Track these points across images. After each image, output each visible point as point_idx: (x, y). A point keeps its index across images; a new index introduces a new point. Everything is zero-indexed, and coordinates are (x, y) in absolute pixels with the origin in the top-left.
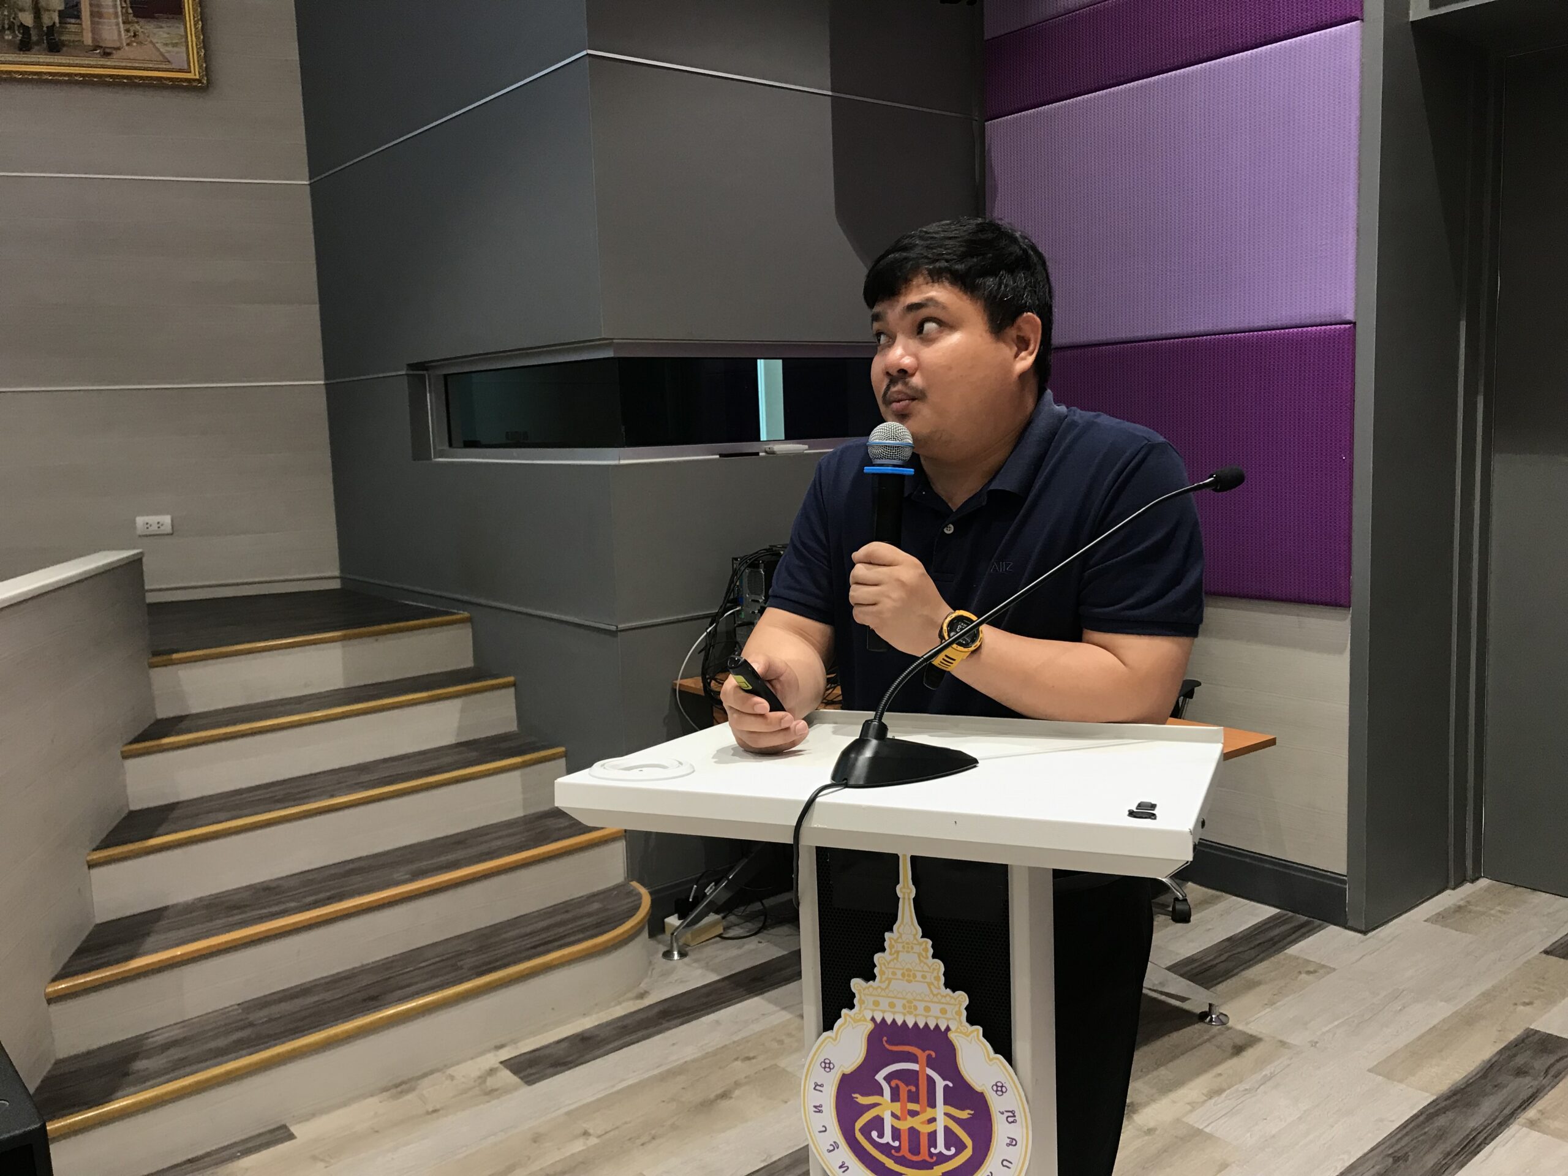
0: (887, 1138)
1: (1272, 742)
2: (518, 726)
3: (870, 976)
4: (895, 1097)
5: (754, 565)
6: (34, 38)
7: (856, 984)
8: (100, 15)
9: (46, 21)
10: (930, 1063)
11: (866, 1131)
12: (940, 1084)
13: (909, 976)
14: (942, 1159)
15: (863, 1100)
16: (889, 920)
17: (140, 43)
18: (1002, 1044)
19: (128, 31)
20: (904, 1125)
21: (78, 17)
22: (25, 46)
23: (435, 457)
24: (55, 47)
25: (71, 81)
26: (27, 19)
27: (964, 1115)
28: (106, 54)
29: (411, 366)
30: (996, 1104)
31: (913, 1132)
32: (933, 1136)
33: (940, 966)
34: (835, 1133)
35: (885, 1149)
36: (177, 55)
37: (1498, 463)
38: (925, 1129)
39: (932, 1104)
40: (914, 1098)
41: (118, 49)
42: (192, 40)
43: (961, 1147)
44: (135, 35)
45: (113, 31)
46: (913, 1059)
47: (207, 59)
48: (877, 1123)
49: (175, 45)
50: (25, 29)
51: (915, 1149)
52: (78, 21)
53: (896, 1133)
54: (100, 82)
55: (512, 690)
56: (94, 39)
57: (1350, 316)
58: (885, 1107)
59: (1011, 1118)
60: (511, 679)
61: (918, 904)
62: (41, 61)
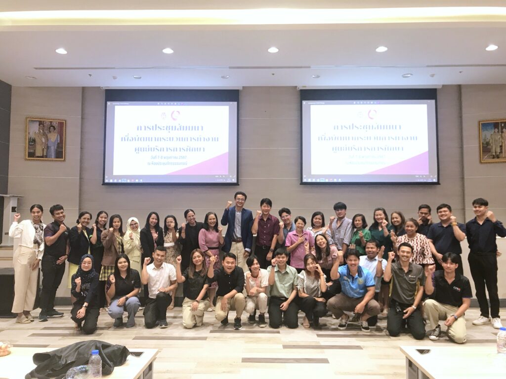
22: (494, 158)
24: (498, 158)
26: (494, 154)
50: (494, 156)
56: (504, 156)
62: (496, 160)
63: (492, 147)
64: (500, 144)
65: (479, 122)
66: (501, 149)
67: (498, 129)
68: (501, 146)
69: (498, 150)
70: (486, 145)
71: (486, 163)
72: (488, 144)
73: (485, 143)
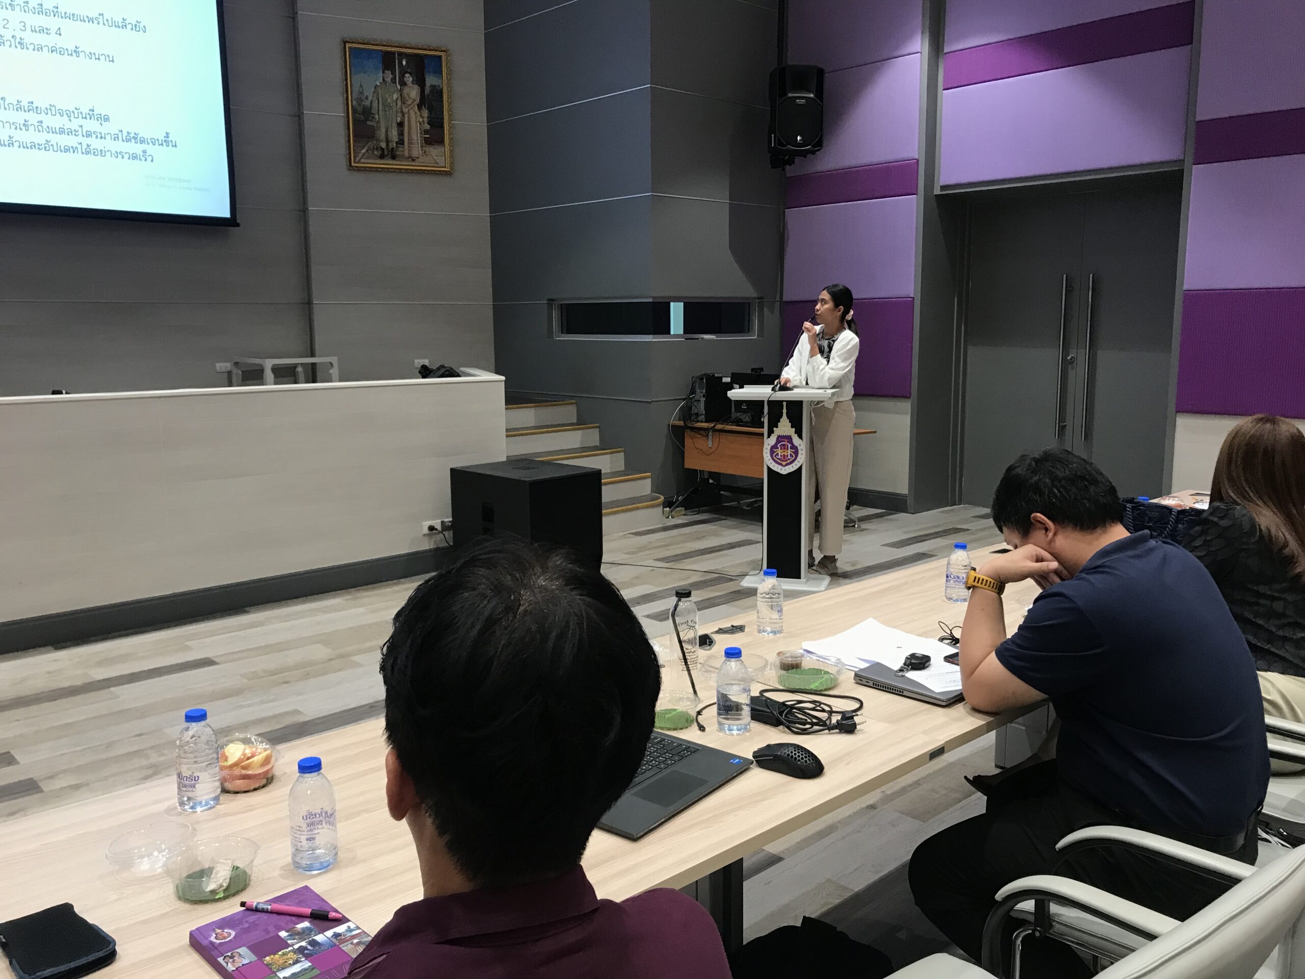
0: (779, 457)
1: (875, 432)
2: (600, 443)
3: (777, 427)
4: (781, 449)
5: (702, 379)
6: (386, 153)
7: (775, 429)
8: (412, 143)
9: (391, 146)
10: (788, 442)
11: (775, 456)
12: (789, 445)
13: (784, 426)
14: (789, 459)
15: (775, 450)
16: (781, 416)
17: (426, 155)
18: (800, 437)
19: (422, 150)
20: (782, 454)
21: (403, 144)
22: (382, 157)
23: (556, 337)
24: (394, 157)
25: (400, 171)
26: (383, 145)
27: (793, 451)
28: (414, 160)
29: (549, 300)
30: (799, 448)
31: (784, 455)
32: (788, 455)
33: (790, 424)
34: (770, 457)
35: (779, 459)
36: (441, 161)
37: (970, 348)
38: (786, 454)
39: (788, 449)
40: (784, 449)
41: (418, 158)
42: (448, 154)
43: (793, 456)
44: (425, 152)
45: (416, 151)
46: (784, 441)
47: (452, 164)
48: (778, 454)
49: (440, 156)
50: (383, 149)
51: (784, 458)
52: (402, 146)
53: (781, 456)
54: (412, 172)
55: (598, 429)
56: (409, 154)
57: (912, 295)
58: (779, 451)
59: (802, 450)
60: (598, 425)
61: (787, 413)
62: (388, 163)
63: (378, 122)
64: (399, 120)
65: (345, 43)
66: (401, 134)
67: (393, 73)
68: (401, 125)
69: (394, 134)
70: (362, 118)
71: (365, 170)
72: (367, 113)
73: (360, 109)
